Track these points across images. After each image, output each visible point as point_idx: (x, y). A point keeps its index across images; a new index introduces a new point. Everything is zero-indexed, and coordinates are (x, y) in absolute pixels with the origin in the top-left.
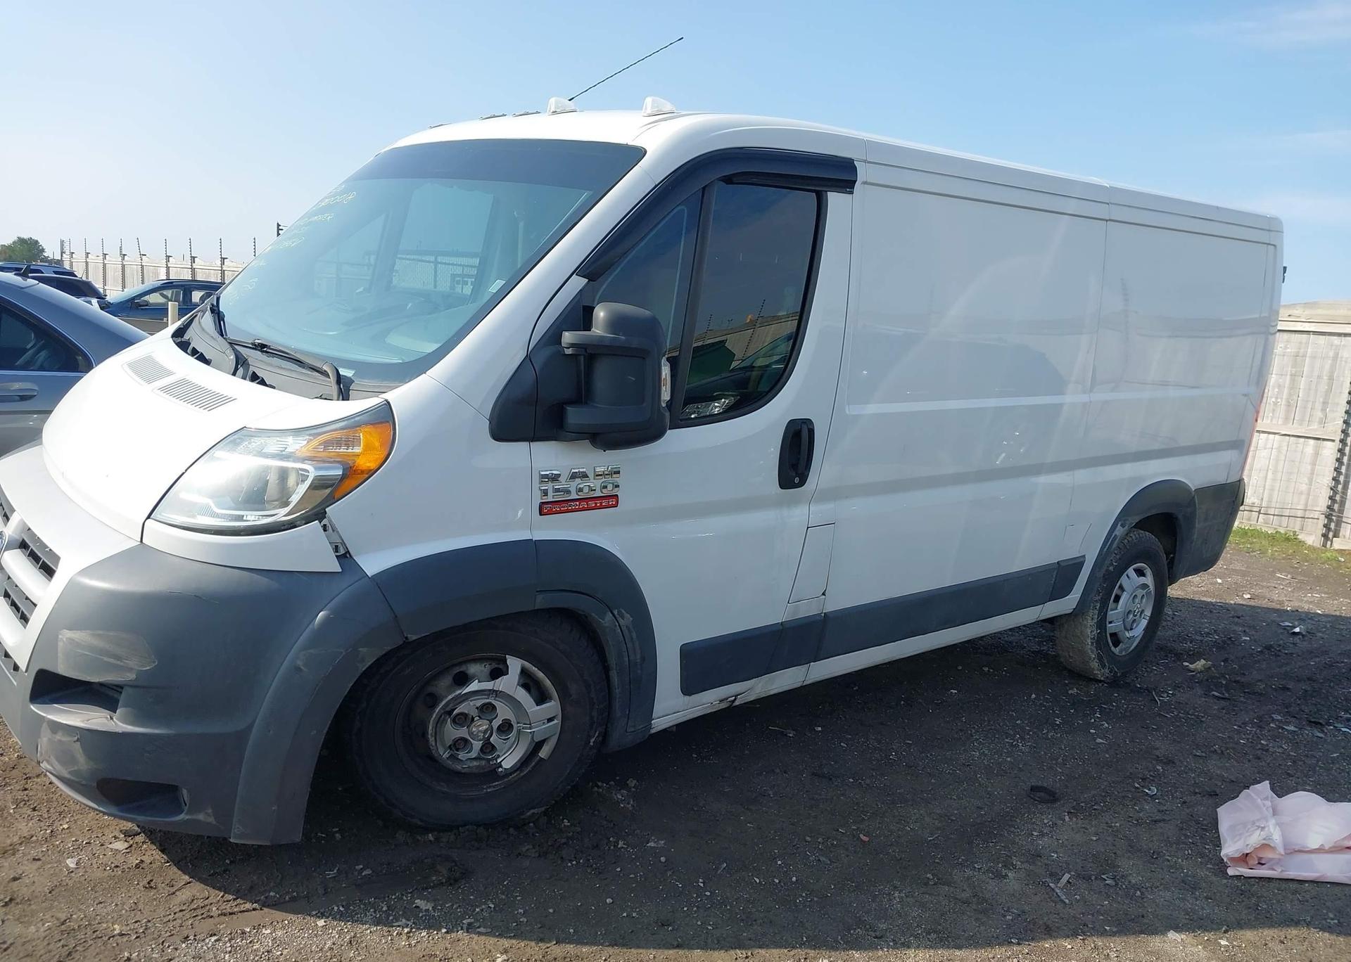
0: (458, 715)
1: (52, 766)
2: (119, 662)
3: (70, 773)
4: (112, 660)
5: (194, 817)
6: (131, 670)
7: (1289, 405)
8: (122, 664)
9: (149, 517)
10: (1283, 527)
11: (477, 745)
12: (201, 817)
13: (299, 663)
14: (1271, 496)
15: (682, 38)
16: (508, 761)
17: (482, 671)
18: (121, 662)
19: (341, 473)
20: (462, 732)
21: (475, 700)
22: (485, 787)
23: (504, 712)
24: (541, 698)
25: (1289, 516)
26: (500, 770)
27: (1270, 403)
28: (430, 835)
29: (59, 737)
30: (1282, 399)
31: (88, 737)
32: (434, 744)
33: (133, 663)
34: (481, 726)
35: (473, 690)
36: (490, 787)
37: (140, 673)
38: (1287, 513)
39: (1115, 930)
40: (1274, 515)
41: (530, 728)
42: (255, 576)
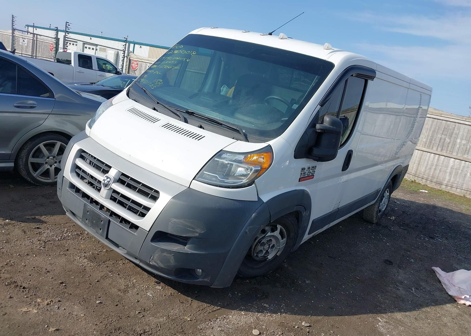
0: (262, 243)
1: (157, 264)
2: (193, 230)
3: (164, 266)
4: (191, 229)
5: (204, 280)
6: (197, 232)
8: (194, 231)
9: (193, 179)
11: (264, 252)
12: (206, 280)
13: (247, 230)
16: (270, 257)
17: (269, 229)
18: (194, 230)
19: (260, 169)
20: (261, 248)
21: (267, 238)
22: (260, 264)
23: (274, 242)
24: (283, 237)
26: (268, 259)
28: (247, 280)
29: (165, 254)
31: (177, 255)
32: (253, 252)
33: (198, 230)
34: (266, 247)
35: (268, 235)
36: (261, 264)
37: (200, 234)
39: (435, 304)
41: (279, 247)
42: (235, 202)
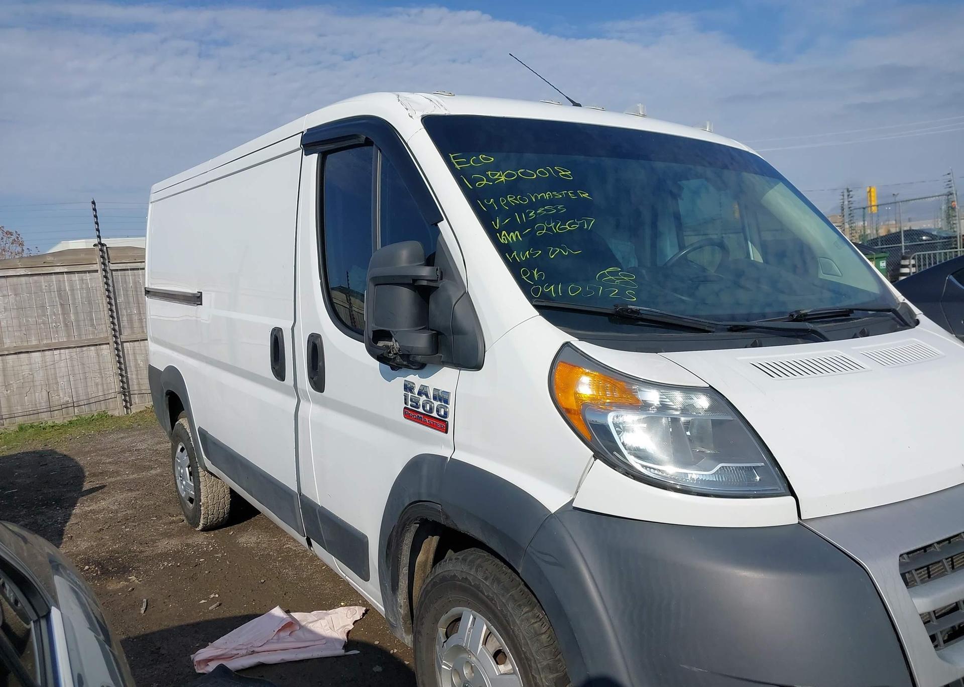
7: (66, 325)
10: (96, 410)
14: (77, 392)
15: (510, 54)
25: (95, 402)
27: (52, 328)
30: (60, 323)
38: (93, 400)
40: (85, 405)
